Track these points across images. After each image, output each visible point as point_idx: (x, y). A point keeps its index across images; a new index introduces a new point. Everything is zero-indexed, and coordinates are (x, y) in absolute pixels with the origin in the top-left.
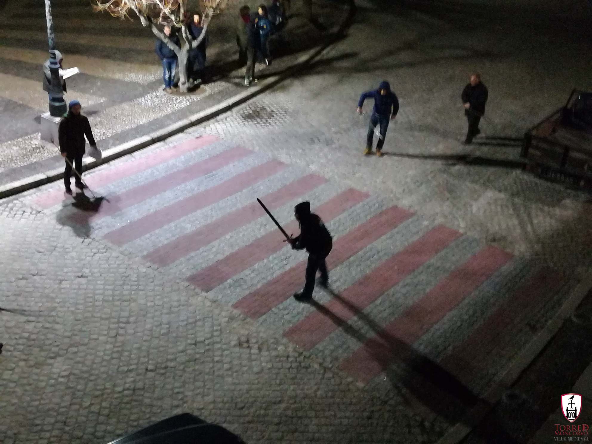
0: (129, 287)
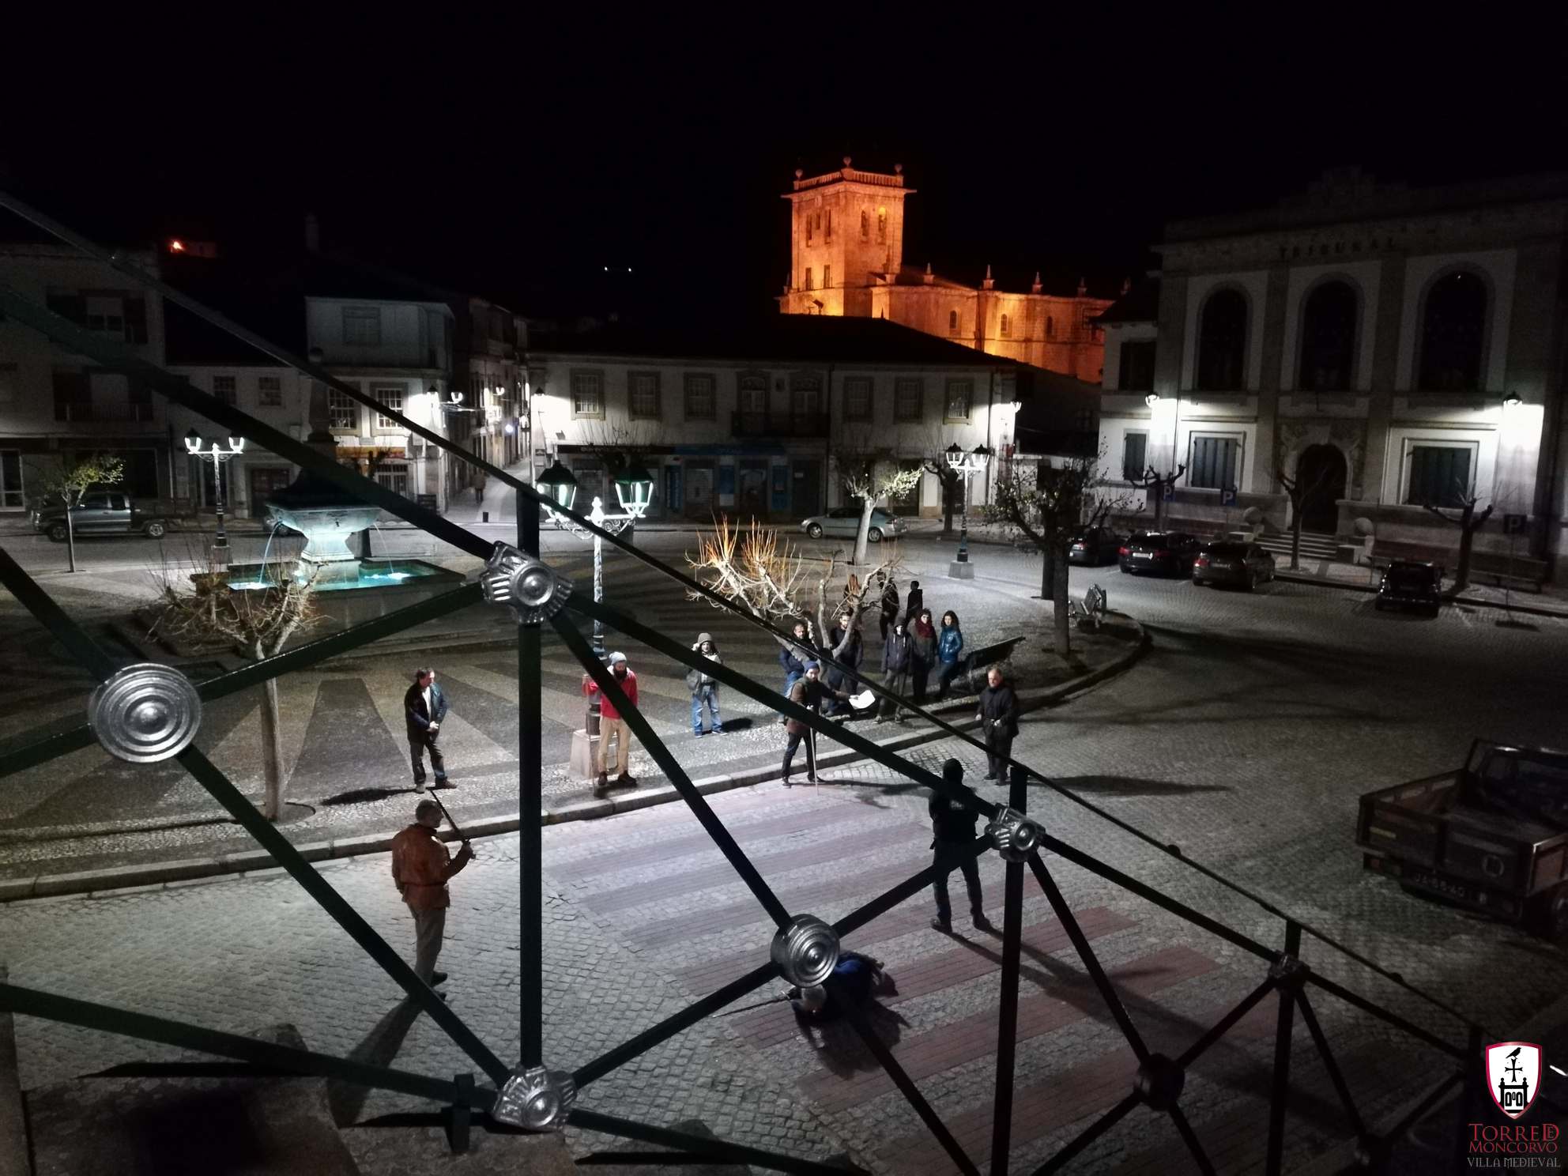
0: (575, 971)
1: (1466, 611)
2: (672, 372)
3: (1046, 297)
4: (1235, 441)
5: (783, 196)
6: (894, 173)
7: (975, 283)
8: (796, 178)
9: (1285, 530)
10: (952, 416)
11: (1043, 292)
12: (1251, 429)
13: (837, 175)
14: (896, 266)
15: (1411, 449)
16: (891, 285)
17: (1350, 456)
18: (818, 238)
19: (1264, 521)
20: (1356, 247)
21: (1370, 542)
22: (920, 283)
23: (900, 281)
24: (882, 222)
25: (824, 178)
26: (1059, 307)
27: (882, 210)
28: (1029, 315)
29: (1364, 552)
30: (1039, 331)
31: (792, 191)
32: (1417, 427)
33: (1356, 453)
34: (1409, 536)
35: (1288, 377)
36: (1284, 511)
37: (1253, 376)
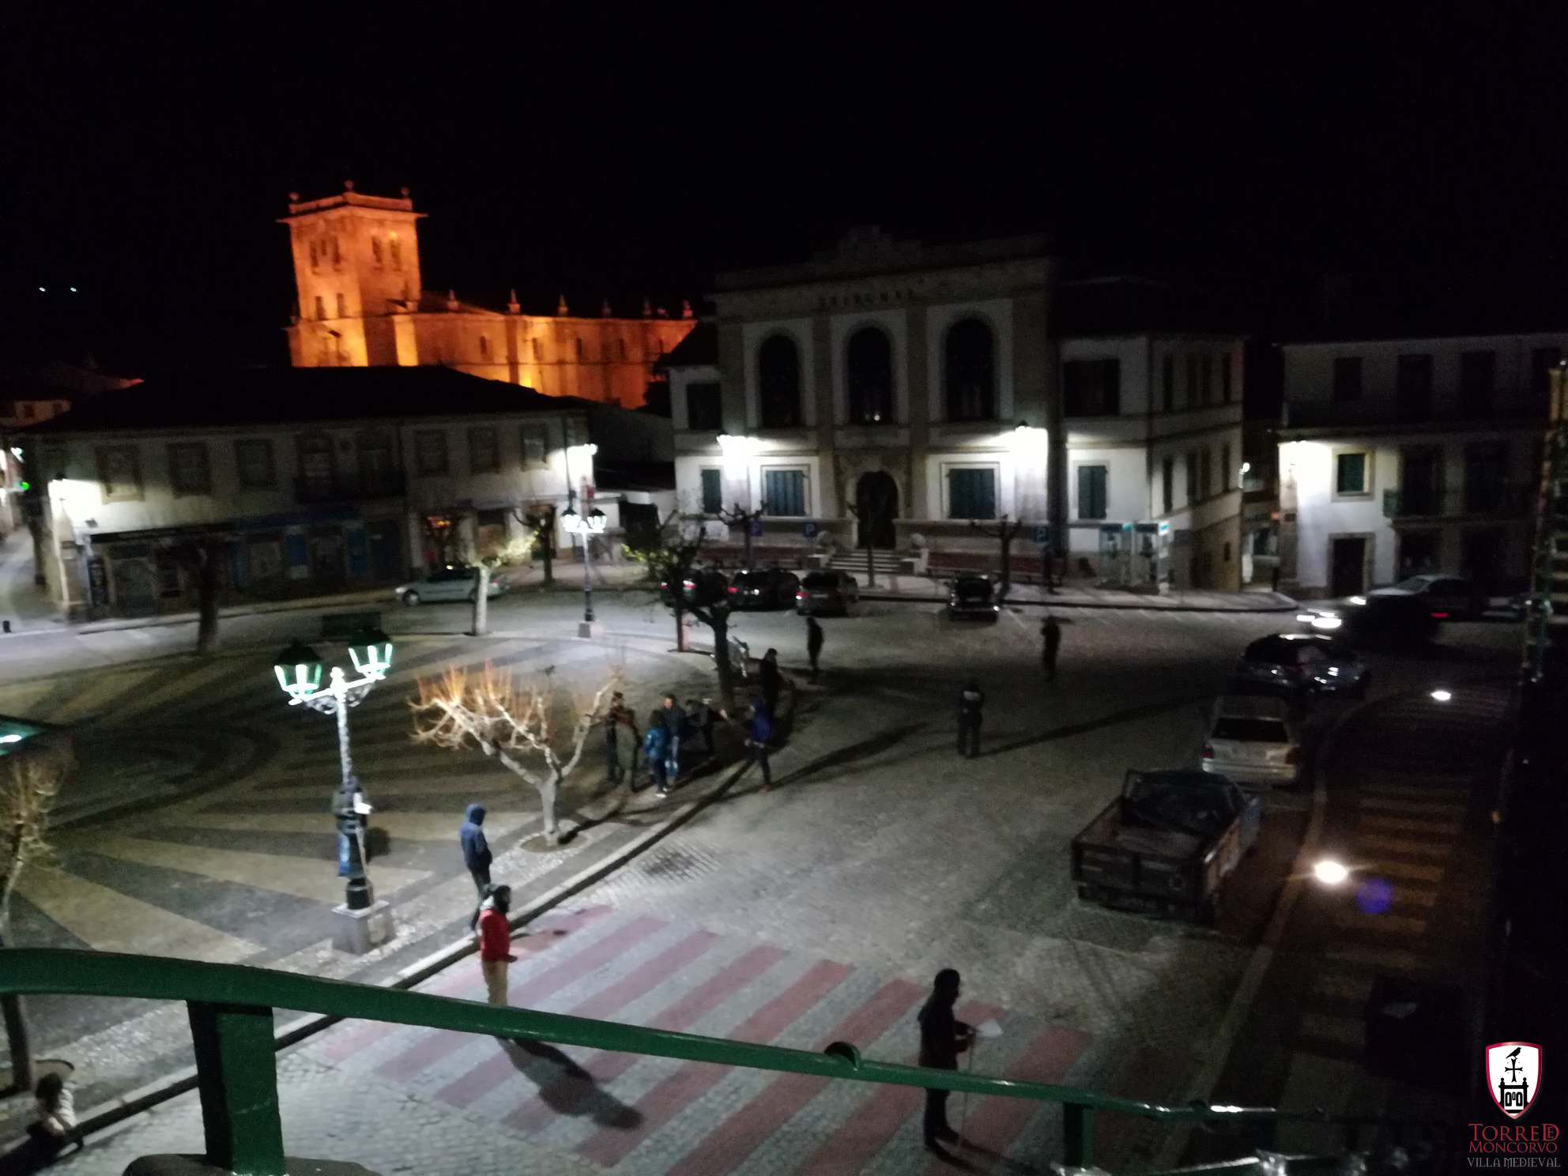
1: (1016, 611)
2: (219, 442)
3: (574, 320)
4: (800, 472)
5: (280, 221)
6: (400, 196)
7: (502, 309)
8: (291, 201)
9: (854, 550)
10: (530, 462)
11: (570, 314)
12: (814, 461)
13: (339, 199)
14: (416, 291)
15: (948, 472)
16: (414, 312)
17: (899, 481)
18: (325, 265)
19: (834, 543)
20: (884, 297)
21: (925, 553)
22: (447, 310)
23: (424, 307)
24: (395, 249)
25: (325, 202)
26: (587, 328)
27: (393, 235)
28: (559, 337)
29: (921, 564)
30: (570, 354)
31: (290, 215)
32: (952, 453)
33: (904, 478)
34: (955, 546)
35: (840, 414)
36: (850, 533)
37: (810, 415)
